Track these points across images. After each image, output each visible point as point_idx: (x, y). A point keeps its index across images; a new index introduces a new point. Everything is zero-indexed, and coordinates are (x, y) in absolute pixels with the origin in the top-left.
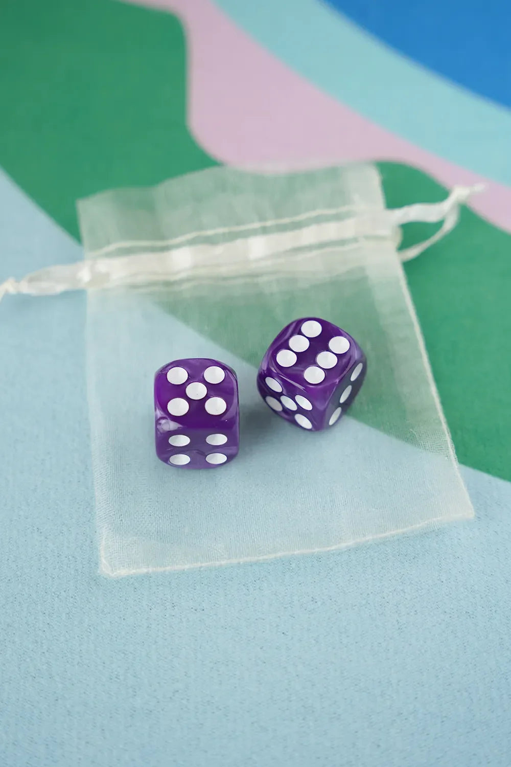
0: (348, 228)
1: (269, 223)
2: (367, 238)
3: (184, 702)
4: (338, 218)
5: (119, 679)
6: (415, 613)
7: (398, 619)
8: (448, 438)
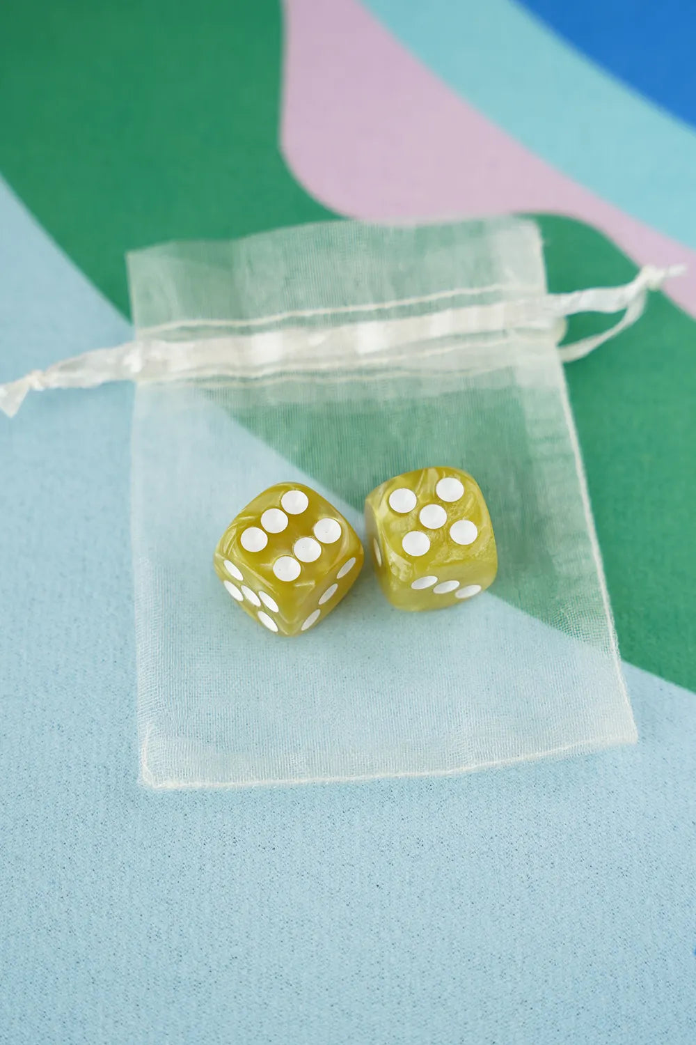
0: (496, 317)
1: (387, 305)
2: (519, 331)
3: (244, 972)
4: (481, 300)
5: (160, 938)
6: (552, 865)
7: (529, 873)
8: (610, 624)
